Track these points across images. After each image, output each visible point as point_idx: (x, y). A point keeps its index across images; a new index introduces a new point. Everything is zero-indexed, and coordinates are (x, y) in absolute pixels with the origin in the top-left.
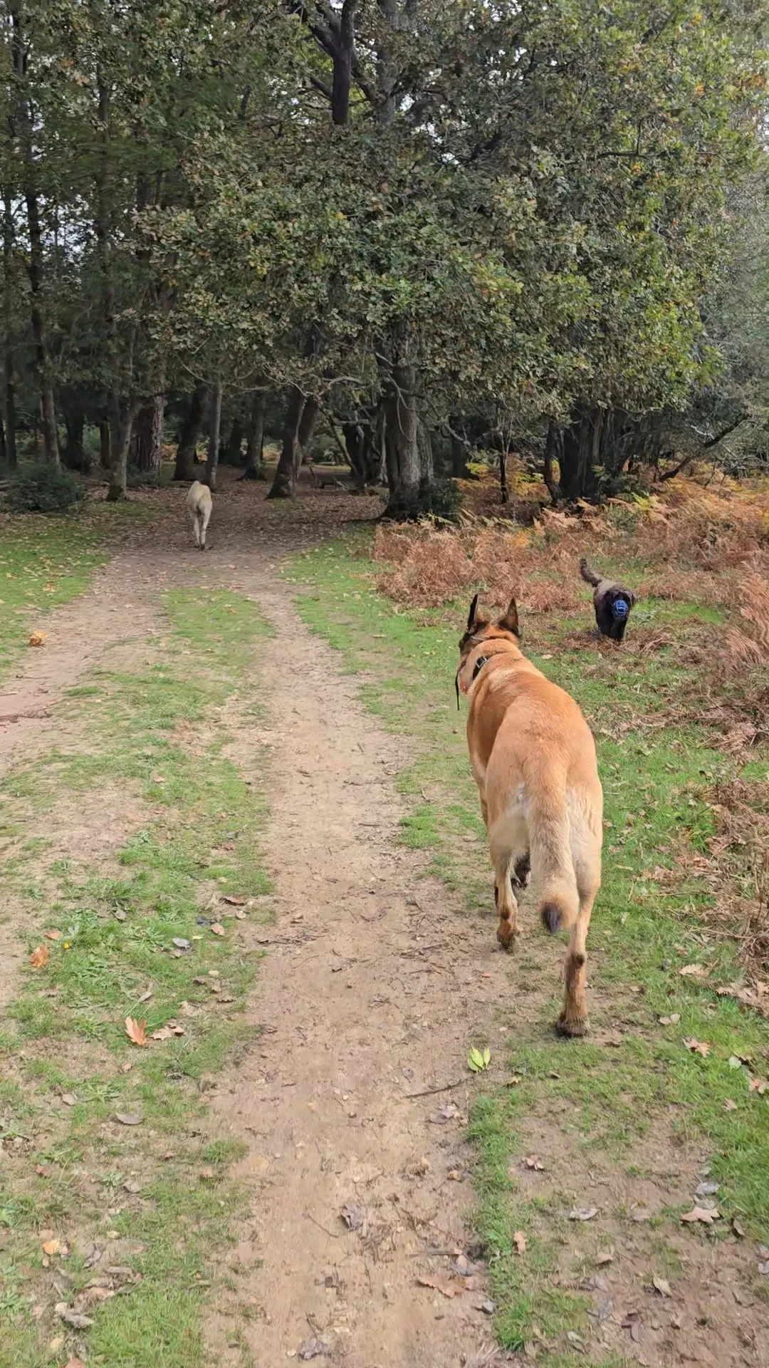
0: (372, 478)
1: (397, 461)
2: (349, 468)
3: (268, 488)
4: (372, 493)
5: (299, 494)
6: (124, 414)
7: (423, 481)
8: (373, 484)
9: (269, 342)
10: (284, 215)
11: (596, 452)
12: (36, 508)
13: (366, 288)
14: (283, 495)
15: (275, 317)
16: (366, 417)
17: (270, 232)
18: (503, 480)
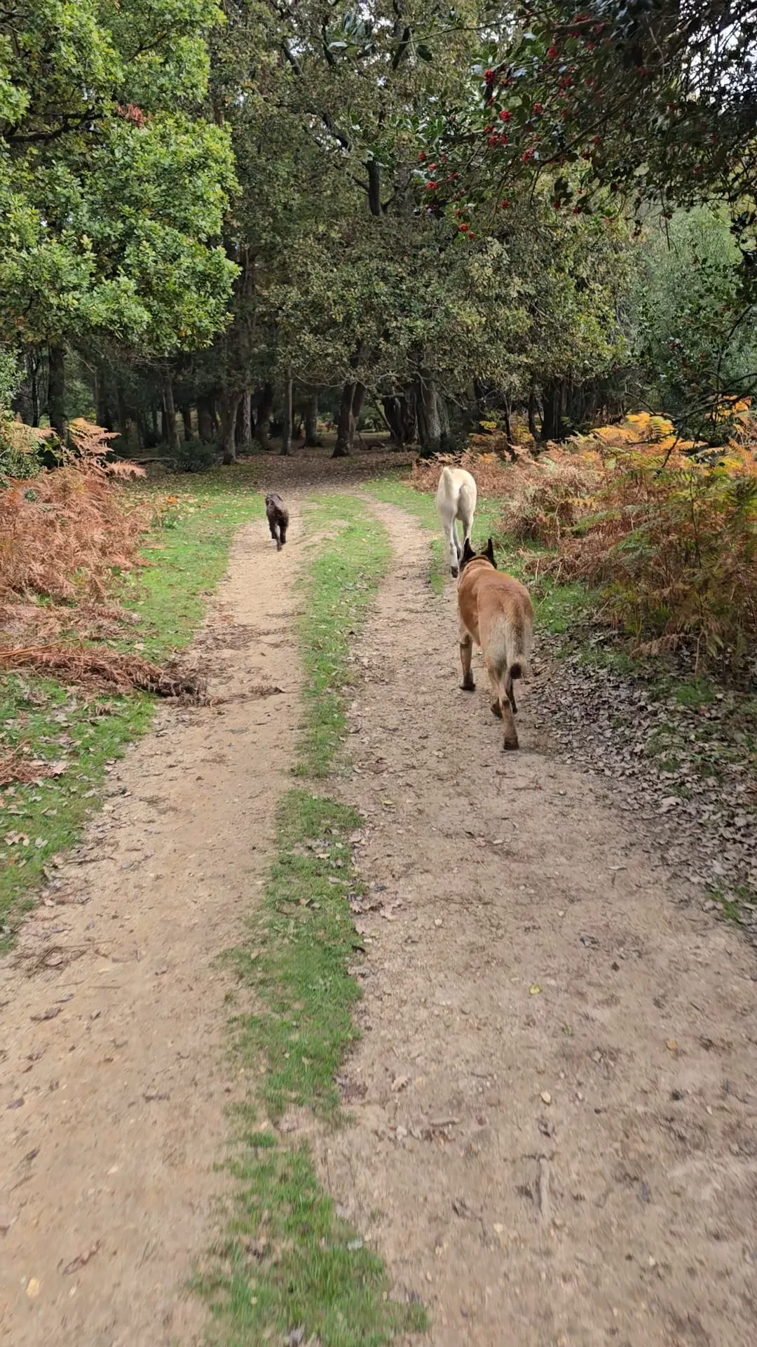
0: (409, 439)
1: (425, 424)
2: (389, 433)
3: (330, 452)
4: (409, 450)
5: (355, 454)
6: (231, 403)
7: (443, 435)
8: (410, 443)
9: (345, 359)
10: (348, 284)
11: (564, 408)
12: (188, 470)
13: (399, 325)
14: (343, 455)
15: (347, 344)
16: (401, 391)
17: (342, 297)
18: (508, 432)
